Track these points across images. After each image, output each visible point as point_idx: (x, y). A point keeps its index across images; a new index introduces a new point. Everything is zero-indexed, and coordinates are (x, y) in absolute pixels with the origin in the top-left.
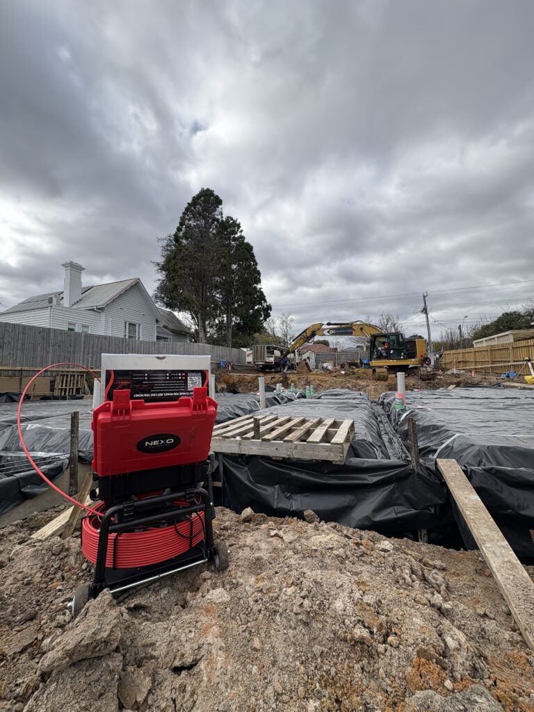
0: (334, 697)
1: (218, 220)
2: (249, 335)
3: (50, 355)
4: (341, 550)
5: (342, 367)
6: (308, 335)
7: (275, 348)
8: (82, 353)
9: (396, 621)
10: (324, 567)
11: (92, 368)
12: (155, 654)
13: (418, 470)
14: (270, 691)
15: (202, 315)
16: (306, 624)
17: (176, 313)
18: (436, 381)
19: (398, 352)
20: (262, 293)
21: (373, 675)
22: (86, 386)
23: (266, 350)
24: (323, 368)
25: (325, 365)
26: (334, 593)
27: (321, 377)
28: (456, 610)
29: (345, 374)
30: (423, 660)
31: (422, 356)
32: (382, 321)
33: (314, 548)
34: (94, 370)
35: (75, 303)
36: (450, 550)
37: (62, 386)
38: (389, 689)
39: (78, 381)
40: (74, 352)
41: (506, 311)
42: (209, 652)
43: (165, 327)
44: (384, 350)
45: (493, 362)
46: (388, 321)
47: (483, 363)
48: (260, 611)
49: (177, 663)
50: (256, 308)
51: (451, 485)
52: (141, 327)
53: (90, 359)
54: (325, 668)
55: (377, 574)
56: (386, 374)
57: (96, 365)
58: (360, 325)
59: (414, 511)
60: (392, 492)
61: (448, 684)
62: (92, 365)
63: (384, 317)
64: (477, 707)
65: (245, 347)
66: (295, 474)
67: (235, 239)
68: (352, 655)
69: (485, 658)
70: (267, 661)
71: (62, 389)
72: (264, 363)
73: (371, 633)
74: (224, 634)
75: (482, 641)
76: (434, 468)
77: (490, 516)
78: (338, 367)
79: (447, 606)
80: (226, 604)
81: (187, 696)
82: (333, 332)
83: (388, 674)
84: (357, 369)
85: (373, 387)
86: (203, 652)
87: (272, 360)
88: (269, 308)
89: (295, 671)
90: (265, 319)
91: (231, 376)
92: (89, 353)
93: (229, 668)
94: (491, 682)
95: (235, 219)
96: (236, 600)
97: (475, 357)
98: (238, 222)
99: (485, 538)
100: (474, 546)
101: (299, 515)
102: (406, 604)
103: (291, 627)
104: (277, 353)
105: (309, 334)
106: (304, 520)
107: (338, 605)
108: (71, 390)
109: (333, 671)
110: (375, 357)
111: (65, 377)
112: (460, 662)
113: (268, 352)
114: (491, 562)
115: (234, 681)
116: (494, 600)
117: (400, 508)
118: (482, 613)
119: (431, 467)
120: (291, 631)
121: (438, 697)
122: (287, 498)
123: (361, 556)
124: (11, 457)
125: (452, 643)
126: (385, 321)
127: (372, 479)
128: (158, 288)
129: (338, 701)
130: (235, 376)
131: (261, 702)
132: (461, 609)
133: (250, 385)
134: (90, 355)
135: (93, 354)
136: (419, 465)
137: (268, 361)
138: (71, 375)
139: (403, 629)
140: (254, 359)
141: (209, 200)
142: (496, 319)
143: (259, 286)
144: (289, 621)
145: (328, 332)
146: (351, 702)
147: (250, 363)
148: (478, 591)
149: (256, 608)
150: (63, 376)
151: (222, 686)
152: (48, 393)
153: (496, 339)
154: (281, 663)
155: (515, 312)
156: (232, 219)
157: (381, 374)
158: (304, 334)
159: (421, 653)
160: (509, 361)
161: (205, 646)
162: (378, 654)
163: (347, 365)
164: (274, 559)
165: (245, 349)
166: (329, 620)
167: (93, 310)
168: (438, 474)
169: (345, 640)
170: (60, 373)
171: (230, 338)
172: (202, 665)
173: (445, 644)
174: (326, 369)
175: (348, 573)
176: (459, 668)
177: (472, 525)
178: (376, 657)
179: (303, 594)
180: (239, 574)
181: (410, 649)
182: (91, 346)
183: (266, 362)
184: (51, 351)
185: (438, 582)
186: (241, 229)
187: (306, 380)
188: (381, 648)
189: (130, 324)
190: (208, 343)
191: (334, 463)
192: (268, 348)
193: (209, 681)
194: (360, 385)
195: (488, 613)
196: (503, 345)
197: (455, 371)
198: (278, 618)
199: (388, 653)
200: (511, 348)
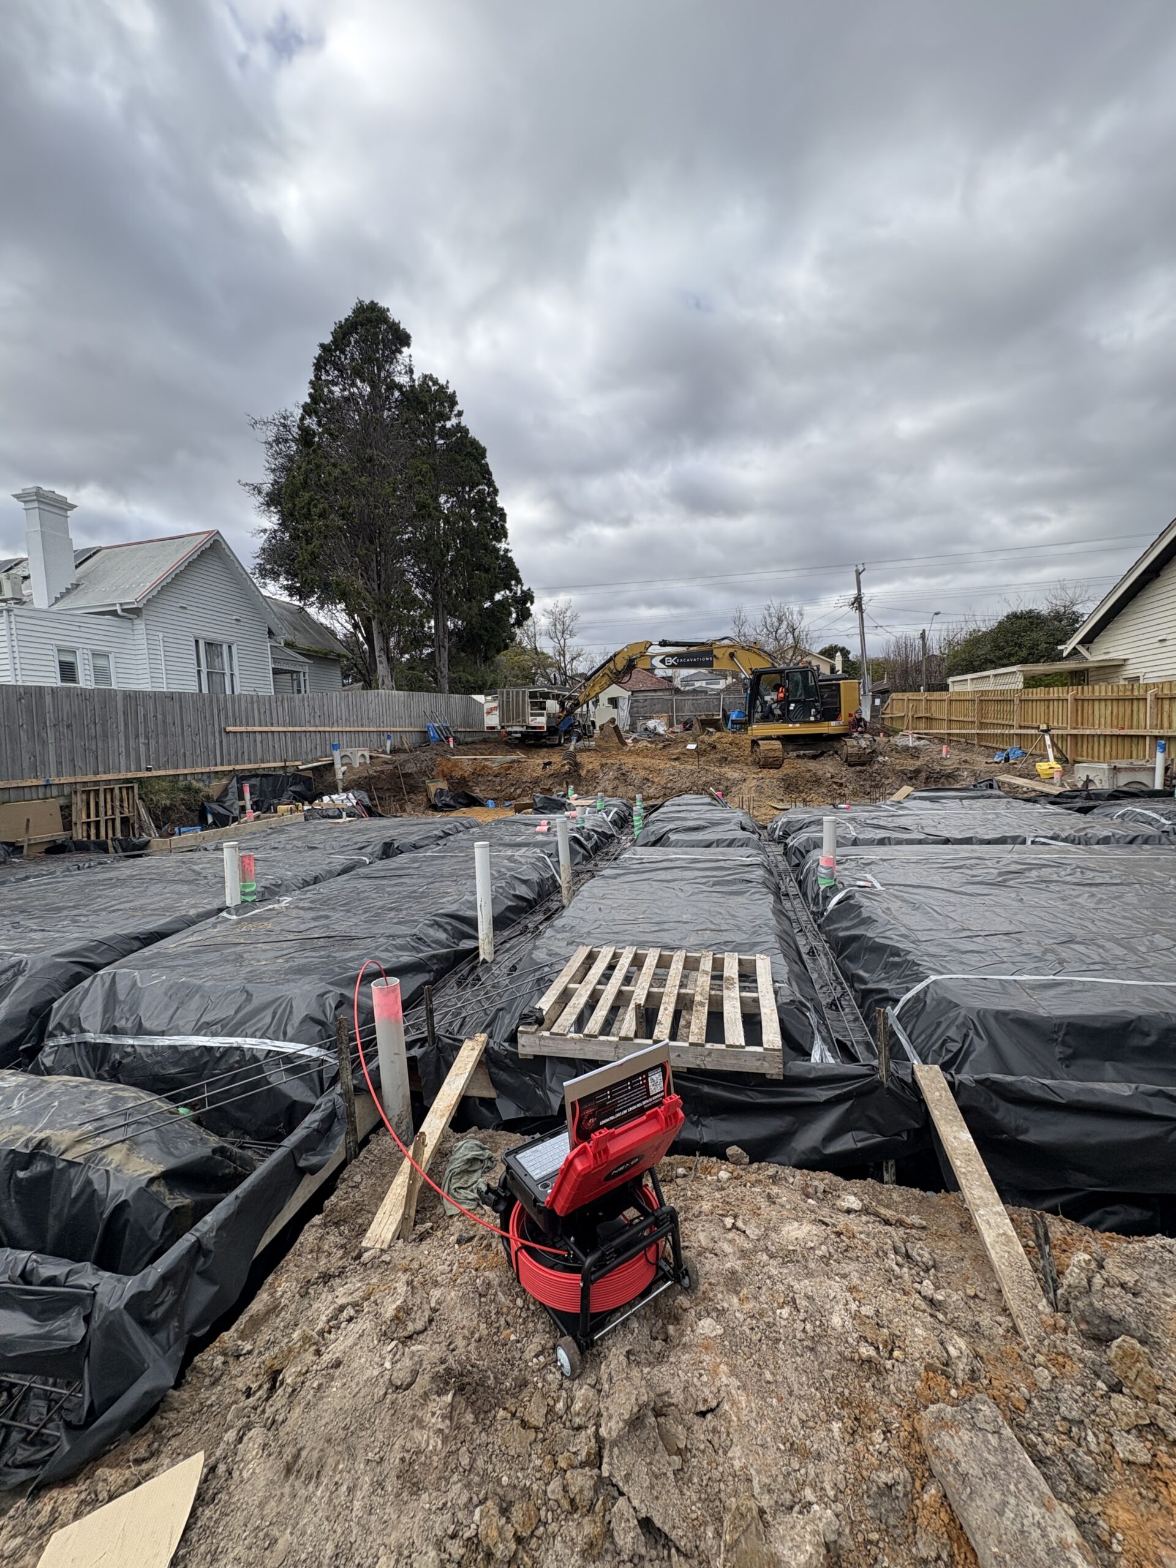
0: (853, 1416)
1: (400, 387)
2: (486, 659)
3: (51, 748)
4: (823, 1247)
5: (687, 726)
6: (620, 667)
7: (546, 696)
8: (122, 736)
9: (898, 1333)
10: (810, 1275)
11: (148, 769)
12: (674, 1401)
13: (887, 1083)
14: (795, 1420)
15: (381, 623)
16: (812, 1349)
17: (312, 611)
18: (876, 767)
19: (805, 707)
20: (510, 561)
21: (884, 1391)
22: (143, 811)
23: (527, 700)
24: (646, 729)
25: (651, 724)
26: (828, 1306)
27: (648, 762)
28: (949, 1300)
29: (696, 750)
30: (931, 1374)
31: (850, 715)
32: (768, 620)
33: (791, 1248)
34: (154, 773)
35: (63, 596)
36: (929, 1193)
37: (88, 816)
38: (903, 1404)
39: (121, 801)
40: (105, 735)
41: (1015, 609)
42: (729, 1393)
43: (289, 645)
44: (777, 702)
45: (982, 725)
46: (780, 620)
47: (963, 724)
48: (760, 1340)
49: (702, 1408)
50: (498, 597)
51: (936, 1114)
52: (234, 648)
53: (142, 748)
54: (839, 1390)
55: (866, 1273)
56: (779, 754)
57: (157, 760)
58: (729, 646)
59: (879, 1139)
60: (848, 1112)
61: (954, 1392)
62: (148, 761)
63: (772, 610)
64: (981, 1414)
65: (481, 693)
66: (706, 1089)
67: (445, 433)
68: (860, 1373)
69: (981, 1358)
70: (783, 1391)
71: (88, 824)
72: (524, 729)
73: (877, 1348)
74: (733, 1372)
75: (975, 1335)
76: (910, 1080)
77: (984, 1167)
78: (678, 728)
79: (939, 1297)
80: (722, 1337)
81: (724, 1436)
82: (672, 661)
83: (899, 1390)
84: (718, 734)
85: (754, 783)
86: (723, 1394)
87: (541, 721)
88: (528, 597)
89: (811, 1399)
90: (519, 623)
91: (455, 765)
92: (137, 736)
93: (753, 1405)
94: (987, 1382)
95: (442, 381)
96: (729, 1332)
97: (950, 713)
98: (450, 391)
99: (978, 1202)
100: (957, 1187)
101: (717, 1151)
102: (906, 1313)
103: (798, 1354)
104: (552, 706)
105: (620, 664)
106: (727, 1159)
107: (836, 1321)
108: (110, 824)
109: (847, 1392)
110: (758, 716)
111: (92, 796)
112: (961, 1369)
113: (533, 704)
114: (985, 1236)
115: (761, 1417)
116: (984, 1274)
117: (862, 1135)
118: (972, 1294)
119: (905, 1079)
120: (798, 1359)
121: (949, 1409)
122: (692, 1123)
123: (846, 1250)
124: (133, 1046)
125: (953, 1352)
126: (775, 620)
127: (822, 1094)
128: (263, 549)
129: (856, 1419)
130: (466, 762)
131: (790, 1431)
132: (954, 1299)
133: (498, 780)
134: (142, 740)
135: (147, 737)
136: (890, 1075)
137: (533, 724)
138: (105, 790)
139: (907, 1342)
140: (502, 720)
141: (376, 334)
142: (993, 624)
143: (502, 546)
144: (795, 1348)
145: (663, 661)
146: (870, 1419)
147: (493, 728)
148: (967, 1263)
149: (755, 1338)
150: (88, 793)
151: (753, 1423)
152: (60, 835)
153: (992, 680)
154: (796, 1392)
155: (1030, 611)
156: (435, 382)
157: (770, 754)
158: (611, 665)
159: (929, 1368)
160: (1011, 726)
161: (723, 1388)
162: (886, 1371)
163: (697, 726)
164: (748, 1268)
165: (480, 698)
166: (833, 1342)
167: (114, 613)
168: (915, 1088)
169: (852, 1360)
170: (80, 788)
171: (445, 671)
172: (726, 1406)
173: (948, 1354)
174: (653, 734)
175: (837, 1278)
176: (960, 1374)
177: (964, 1182)
178: (884, 1373)
179: (802, 1316)
180: (720, 1296)
181: (917, 1363)
182: (141, 719)
183: (528, 727)
184: (51, 740)
185: (924, 1259)
186: (457, 408)
187: (619, 769)
188: (889, 1364)
189: (209, 644)
190: (397, 689)
191: (768, 1077)
192: (533, 695)
193: (739, 1420)
194: (728, 780)
195: (979, 1293)
196: (1002, 692)
197: (911, 742)
198: (781, 1345)
199: (896, 1370)
200: (1017, 702)
